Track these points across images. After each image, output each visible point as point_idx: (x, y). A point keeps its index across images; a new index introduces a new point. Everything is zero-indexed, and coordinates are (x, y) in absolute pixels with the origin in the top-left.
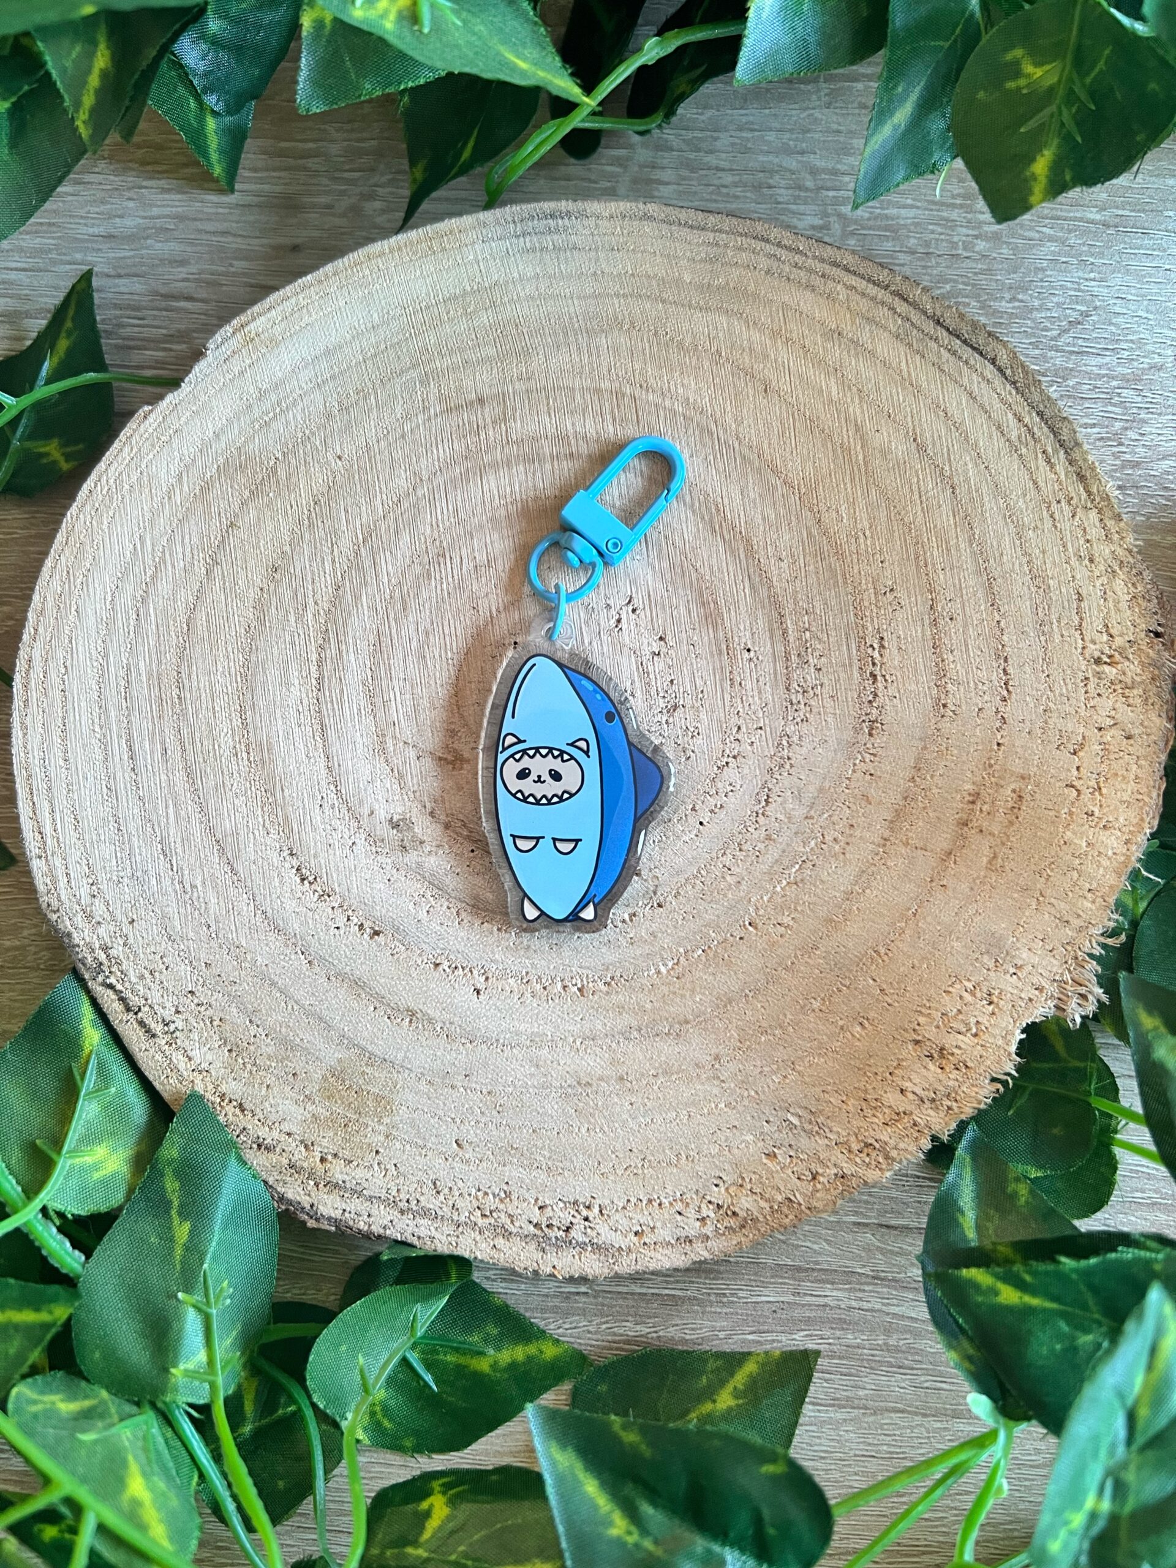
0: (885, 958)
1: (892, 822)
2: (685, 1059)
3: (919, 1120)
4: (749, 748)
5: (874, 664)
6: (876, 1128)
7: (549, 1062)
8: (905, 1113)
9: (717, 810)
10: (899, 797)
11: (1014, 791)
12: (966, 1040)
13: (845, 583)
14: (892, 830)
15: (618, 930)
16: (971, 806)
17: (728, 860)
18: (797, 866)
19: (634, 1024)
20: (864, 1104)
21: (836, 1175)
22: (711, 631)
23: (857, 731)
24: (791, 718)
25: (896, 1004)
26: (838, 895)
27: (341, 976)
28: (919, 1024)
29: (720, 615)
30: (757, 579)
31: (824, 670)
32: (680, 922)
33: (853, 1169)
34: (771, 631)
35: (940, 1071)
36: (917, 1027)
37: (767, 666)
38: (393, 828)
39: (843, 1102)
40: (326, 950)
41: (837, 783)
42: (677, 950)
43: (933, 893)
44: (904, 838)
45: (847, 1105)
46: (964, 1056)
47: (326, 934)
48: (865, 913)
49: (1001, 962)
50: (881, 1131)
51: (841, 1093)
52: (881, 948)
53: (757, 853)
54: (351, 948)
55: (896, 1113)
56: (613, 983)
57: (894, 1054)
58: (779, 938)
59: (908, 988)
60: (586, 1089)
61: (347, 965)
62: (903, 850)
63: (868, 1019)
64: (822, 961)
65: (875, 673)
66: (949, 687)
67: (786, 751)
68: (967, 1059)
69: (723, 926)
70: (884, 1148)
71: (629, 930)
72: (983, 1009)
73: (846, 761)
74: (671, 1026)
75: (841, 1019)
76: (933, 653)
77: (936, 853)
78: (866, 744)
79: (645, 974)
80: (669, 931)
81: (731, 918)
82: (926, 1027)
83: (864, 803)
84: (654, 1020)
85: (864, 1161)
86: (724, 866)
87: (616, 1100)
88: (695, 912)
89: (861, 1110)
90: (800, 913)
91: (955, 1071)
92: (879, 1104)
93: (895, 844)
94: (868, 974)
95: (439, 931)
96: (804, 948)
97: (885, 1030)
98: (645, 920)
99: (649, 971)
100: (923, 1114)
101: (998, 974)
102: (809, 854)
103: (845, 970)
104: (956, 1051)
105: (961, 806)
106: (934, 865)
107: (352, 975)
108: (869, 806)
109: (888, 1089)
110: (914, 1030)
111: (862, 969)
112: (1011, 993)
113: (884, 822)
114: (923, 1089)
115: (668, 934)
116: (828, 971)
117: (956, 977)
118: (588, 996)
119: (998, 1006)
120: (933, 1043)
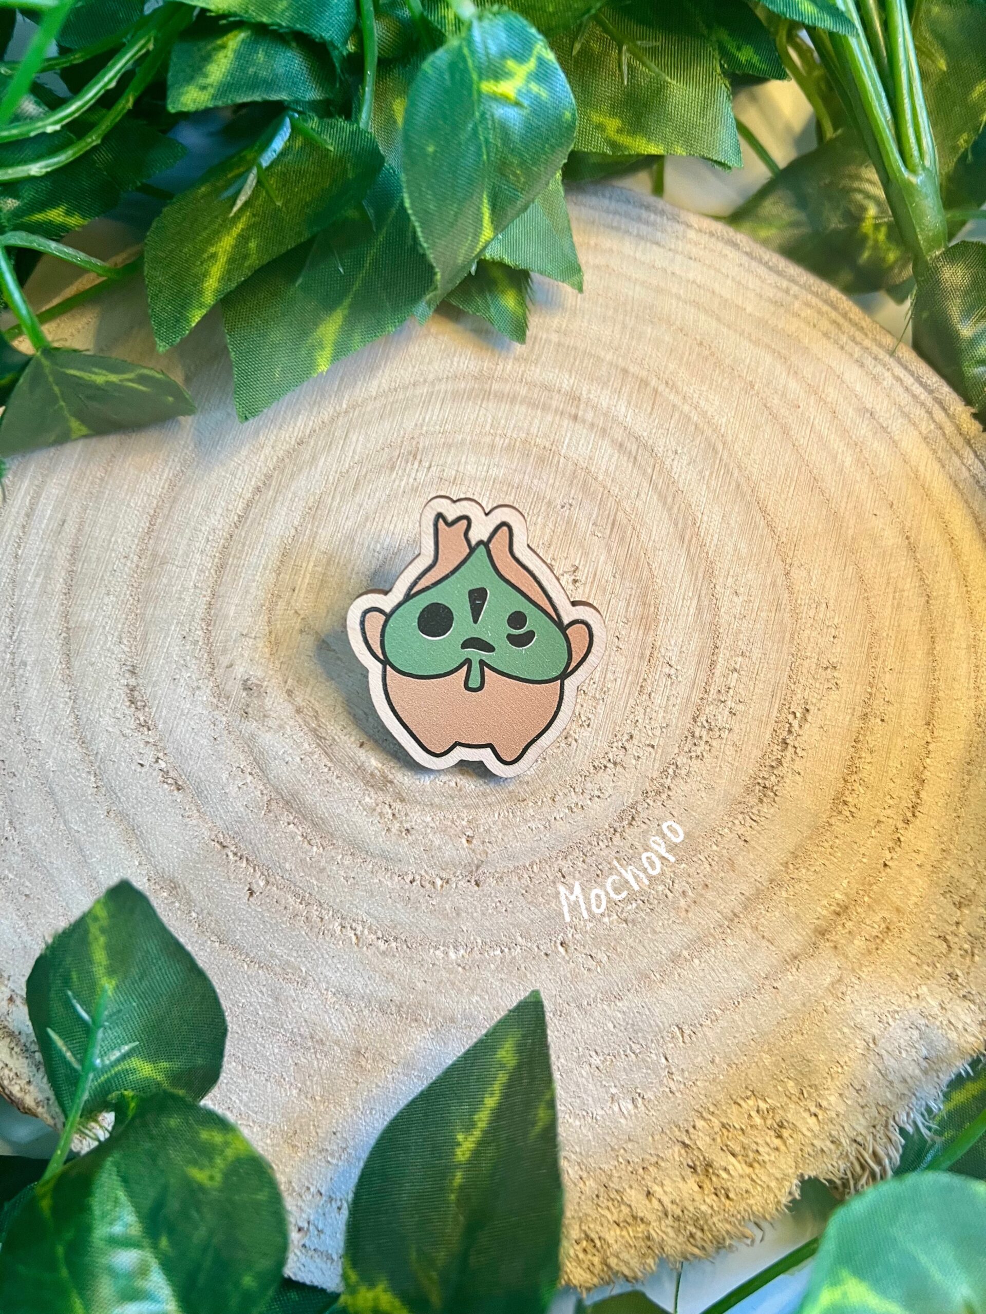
0: (687, 1039)
1: (748, 899)
3: (655, 1235)
4: (634, 762)
5: (790, 732)
6: (605, 1224)
7: (290, 1000)
8: (642, 1220)
9: (575, 810)
10: (766, 876)
11: (884, 919)
12: (737, 1167)
13: (791, 642)
14: (745, 908)
15: (422, 890)
16: (834, 917)
17: (566, 866)
18: (634, 905)
19: (397, 999)
20: (602, 1189)
22: (641, 632)
23: (748, 791)
24: (686, 749)
25: (678, 1095)
26: (664, 952)
27: (123, 816)
28: (694, 1127)
29: (656, 620)
30: (706, 603)
31: (739, 717)
32: (490, 911)
34: (700, 656)
35: (696, 1188)
36: (691, 1130)
37: (682, 690)
38: (245, 689)
39: (581, 1178)
40: (120, 783)
41: (708, 835)
42: (475, 939)
43: (763, 991)
44: (755, 922)
45: (585, 1183)
46: (729, 1184)
47: (127, 767)
48: (684, 983)
49: (806, 1095)
50: (609, 1230)
51: (583, 1167)
52: (686, 1027)
53: (599, 872)
54: (145, 791)
55: (633, 1216)
56: (394, 944)
57: (656, 1149)
58: (586, 972)
59: (698, 1083)
60: (317, 1046)
61: (133, 807)
62: (748, 932)
63: (643, 1098)
64: (619, 1015)
65: (788, 741)
66: (856, 786)
67: (669, 780)
68: (731, 1188)
69: (532, 933)
70: (605, 1251)
71: (434, 895)
72: (768, 1139)
73: (726, 818)
74: (434, 1018)
75: (615, 1086)
76: (853, 747)
77: (781, 951)
78: (752, 807)
79: (432, 951)
80: (475, 914)
81: (544, 928)
82: (700, 1134)
83: (727, 867)
84: (419, 1003)
85: (577, 1256)
86: (560, 871)
87: (342, 1072)
88: (510, 906)
89: (597, 1196)
90: (618, 955)
91: (714, 1197)
92: (619, 1198)
93: (743, 923)
94: (661, 1050)
95: (241, 812)
96: (607, 992)
97: (657, 1118)
98: (455, 892)
99: (437, 948)
100: (661, 1230)
101: (798, 1107)
102: (651, 897)
103: (640, 1035)
104: (724, 1175)
105: (825, 912)
106: (775, 962)
107: (133, 819)
108: (731, 873)
109: (635, 1185)
110: (687, 1131)
111: (658, 1041)
112: (804, 1135)
113: (740, 895)
114: (672, 1202)
115: (472, 917)
116: (622, 1029)
117: (753, 1092)
118: (362, 948)
119: (785, 1143)
120: (702, 1155)
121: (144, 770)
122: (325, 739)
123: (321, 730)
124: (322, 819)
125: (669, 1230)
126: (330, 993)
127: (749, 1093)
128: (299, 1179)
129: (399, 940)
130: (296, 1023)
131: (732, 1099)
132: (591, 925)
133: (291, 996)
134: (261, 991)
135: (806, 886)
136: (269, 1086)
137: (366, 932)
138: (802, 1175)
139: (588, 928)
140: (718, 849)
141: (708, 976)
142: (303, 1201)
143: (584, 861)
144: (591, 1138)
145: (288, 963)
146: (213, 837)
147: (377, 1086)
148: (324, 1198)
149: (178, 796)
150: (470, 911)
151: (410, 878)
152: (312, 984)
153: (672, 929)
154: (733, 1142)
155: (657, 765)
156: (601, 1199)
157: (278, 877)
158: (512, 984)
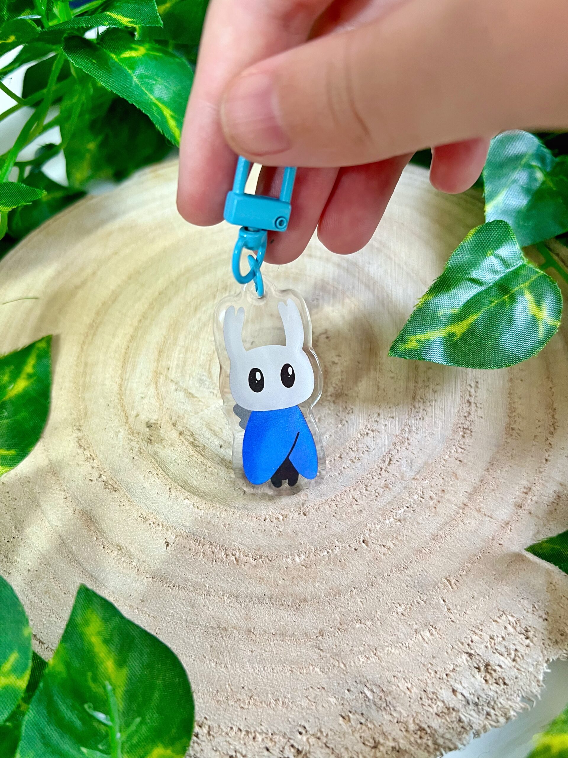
0: (454, 586)
1: (470, 494)
2: (298, 627)
3: (464, 718)
6: (430, 716)
7: (202, 606)
8: (453, 709)
9: (355, 461)
10: (477, 479)
11: (555, 491)
12: (506, 662)
14: (470, 499)
15: (272, 524)
16: (524, 495)
17: (356, 495)
18: (403, 510)
19: (268, 593)
20: (423, 693)
21: (393, 748)
23: (455, 432)
24: (412, 415)
25: (458, 622)
26: (427, 535)
28: (472, 641)
32: (316, 529)
33: (408, 746)
35: (484, 681)
36: (470, 643)
38: (148, 427)
39: (408, 689)
40: (80, 493)
41: (438, 461)
42: (310, 548)
43: (493, 548)
44: (477, 507)
45: (410, 692)
46: (504, 674)
47: (83, 483)
48: (444, 551)
49: (537, 608)
50: (434, 719)
51: (408, 681)
52: (452, 578)
53: (377, 494)
54: (95, 495)
55: (446, 708)
56: (260, 560)
57: (452, 660)
58: (382, 555)
59: (467, 612)
60: (223, 632)
61: (89, 505)
62: (476, 514)
63: (435, 628)
64: (409, 579)
65: (470, 401)
66: (517, 419)
67: (407, 434)
68: (506, 678)
69: (344, 538)
70: (434, 735)
71: (280, 526)
72: (521, 641)
73: (445, 449)
74: (294, 601)
75: (416, 624)
76: (509, 397)
77: (498, 522)
78: (459, 441)
79: (284, 560)
80: (307, 533)
81: (351, 533)
82: (477, 645)
83: (453, 478)
84: (283, 594)
85: (416, 742)
86: (353, 498)
87: (241, 646)
88: (328, 524)
89: (421, 699)
90: (399, 541)
91: (495, 685)
92: (435, 697)
93: (471, 509)
94: (440, 596)
95: (156, 498)
96: (398, 566)
97: (447, 639)
98: (292, 522)
99: (287, 558)
100: (467, 714)
101: (534, 616)
102: (412, 503)
103: (424, 588)
104: (498, 668)
105: (518, 494)
106: (497, 529)
107: (90, 513)
108: (456, 480)
109: (444, 686)
110: (468, 645)
111: (437, 591)
112: (542, 633)
113: (465, 493)
114: (470, 694)
115: (306, 535)
116: (412, 586)
117: (503, 611)
118: (241, 565)
119: (532, 641)
120: (482, 658)
121: (93, 483)
122: (199, 447)
123: (196, 442)
124: (204, 493)
125: (472, 713)
126: (225, 597)
127: (502, 613)
128: (225, 723)
129: (263, 557)
130: (207, 619)
131: (491, 618)
132: (379, 526)
133: (202, 603)
134: (182, 604)
135: (503, 481)
136: (196, 664)
137: (242, 555)
138: (548, 660)
139: (378, 529)
140: (445, 468)
141: (458, 544)
142: (230, 737)
143: (366, 490)
144: (408, 660)
145: (196, 582)
146: (140, 515)
147: (265, 651)
148: (244, 733)
149: (116, 495)
150: (303, 531)
151: (264, 518)
152: (213, 594)
153: (429, 520)
154: (499, 645)
155: (397, 428)
156: (423, 699)
157: (182, 532)
158: (338, 570)
